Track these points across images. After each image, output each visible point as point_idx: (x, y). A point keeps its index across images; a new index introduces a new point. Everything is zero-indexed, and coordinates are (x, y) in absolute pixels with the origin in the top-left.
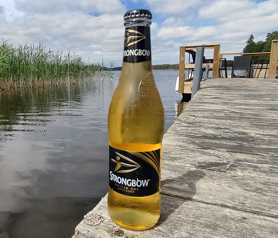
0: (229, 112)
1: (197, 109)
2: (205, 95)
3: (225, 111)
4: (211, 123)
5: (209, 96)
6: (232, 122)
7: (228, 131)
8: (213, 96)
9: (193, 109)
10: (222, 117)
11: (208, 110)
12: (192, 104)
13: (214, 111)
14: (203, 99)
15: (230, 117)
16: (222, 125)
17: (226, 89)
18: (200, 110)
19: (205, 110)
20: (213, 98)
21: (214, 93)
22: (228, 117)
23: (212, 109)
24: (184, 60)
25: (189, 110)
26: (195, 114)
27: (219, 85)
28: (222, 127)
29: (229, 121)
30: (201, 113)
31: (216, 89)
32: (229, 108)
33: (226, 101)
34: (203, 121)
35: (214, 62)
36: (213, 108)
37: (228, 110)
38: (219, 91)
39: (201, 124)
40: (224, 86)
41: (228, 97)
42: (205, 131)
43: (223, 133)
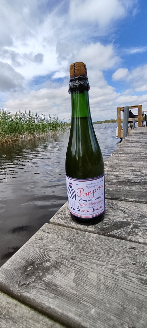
0: (144, 154)
1: (121, 153)
2: (130, 140)
3: (141, 153)
4: (129, 166)
5: (133, 140)
6: (144, 164)
7: (140, 173)
8: (135, 140)
9: (119, 153)
10: (138, 159)
11: (129, 153)
12: (119, 148)
13: (133, 153)
14: (127, 143)
15: (144, 159)
16: (137, 167)
17: (144, 135)
18: (123, 154)
19: (127, 153)
20: (135, 142)
21: (136, 138)
22: (142, 158)
23: (132, 152)
24: (120, 116)
25: (115, 154)
26: (119, 157)
27: (140, 132)
28: (136, 169)
29: (142, 163)
30: (124, 156)
31: (138, 135)
32: (144, 150)
33: (143, 144)
34: (123, 163)
35: (138, 117)
36: (133, 150)
37: (143, 153)
38: (140, 136)
39: (120, 168)
40: (144, 133)
41: (145, 141)
42: (122, 176)
43: (135, 177)
